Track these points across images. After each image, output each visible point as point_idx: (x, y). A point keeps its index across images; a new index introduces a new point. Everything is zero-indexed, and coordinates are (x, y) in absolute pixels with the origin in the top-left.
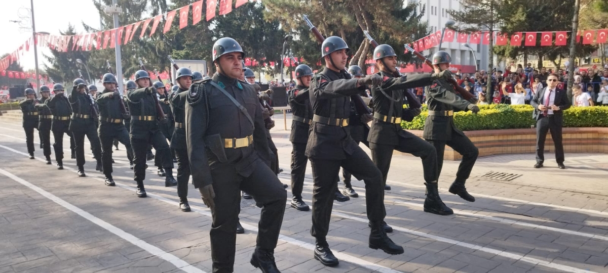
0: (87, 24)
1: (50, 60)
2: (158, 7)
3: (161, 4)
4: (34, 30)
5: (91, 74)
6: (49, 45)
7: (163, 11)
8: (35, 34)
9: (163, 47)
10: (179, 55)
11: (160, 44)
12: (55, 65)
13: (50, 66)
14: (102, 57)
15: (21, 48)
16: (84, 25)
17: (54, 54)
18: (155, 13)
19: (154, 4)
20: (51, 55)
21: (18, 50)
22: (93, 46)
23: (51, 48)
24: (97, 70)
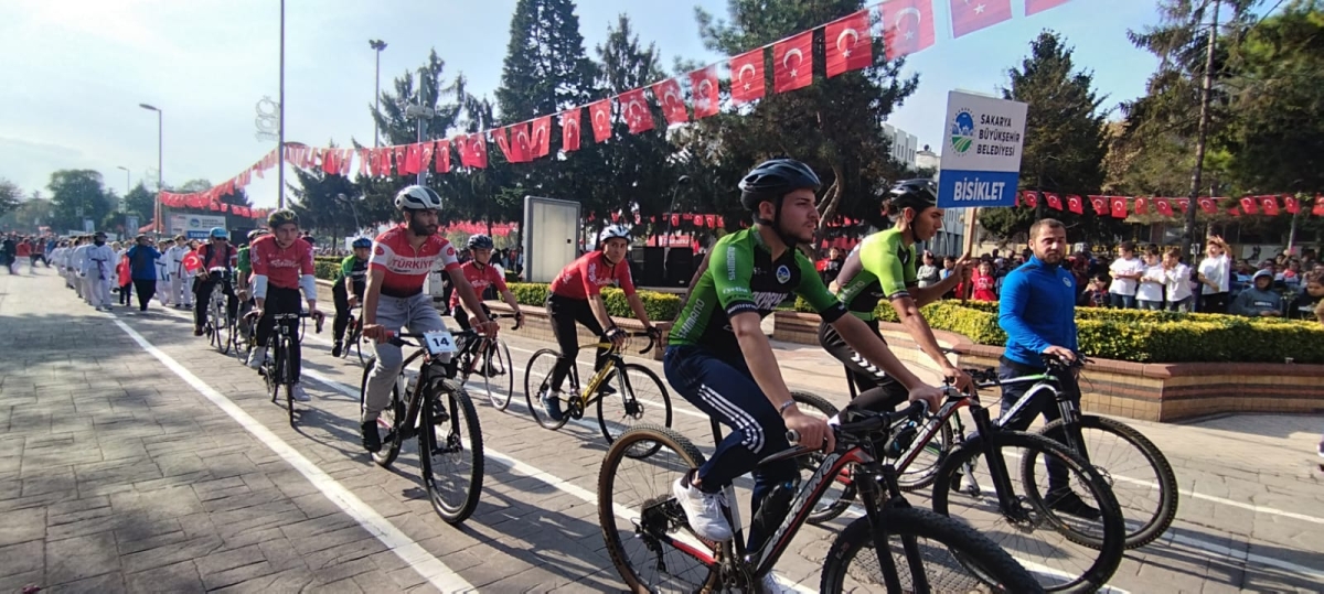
0: (359, 142)
1: (297, 193)
2: (478, 120)
3: (483, 116)
4: (282, 138)
5: (359, 218)
6: (297, 170)
7: (487, 126)
8: (282, 144)
9: (484, 181)
10: (513, 196)
11: (477, 178)
12: (303, 202)
13: (296, 201)
14: (383, 192)
15: (255, 167)
16: (355, 143)
17: (303, 184)
18: (473, 129)
19: (473, 115)
20: (299, 186)
21: (249, 170)
22: (367, 176)
23: (300, 176)
24: (370, 213)
